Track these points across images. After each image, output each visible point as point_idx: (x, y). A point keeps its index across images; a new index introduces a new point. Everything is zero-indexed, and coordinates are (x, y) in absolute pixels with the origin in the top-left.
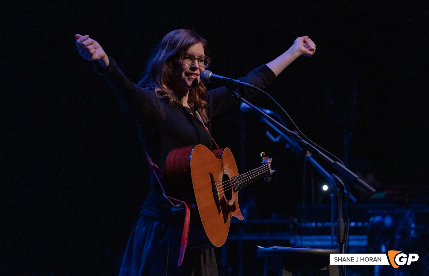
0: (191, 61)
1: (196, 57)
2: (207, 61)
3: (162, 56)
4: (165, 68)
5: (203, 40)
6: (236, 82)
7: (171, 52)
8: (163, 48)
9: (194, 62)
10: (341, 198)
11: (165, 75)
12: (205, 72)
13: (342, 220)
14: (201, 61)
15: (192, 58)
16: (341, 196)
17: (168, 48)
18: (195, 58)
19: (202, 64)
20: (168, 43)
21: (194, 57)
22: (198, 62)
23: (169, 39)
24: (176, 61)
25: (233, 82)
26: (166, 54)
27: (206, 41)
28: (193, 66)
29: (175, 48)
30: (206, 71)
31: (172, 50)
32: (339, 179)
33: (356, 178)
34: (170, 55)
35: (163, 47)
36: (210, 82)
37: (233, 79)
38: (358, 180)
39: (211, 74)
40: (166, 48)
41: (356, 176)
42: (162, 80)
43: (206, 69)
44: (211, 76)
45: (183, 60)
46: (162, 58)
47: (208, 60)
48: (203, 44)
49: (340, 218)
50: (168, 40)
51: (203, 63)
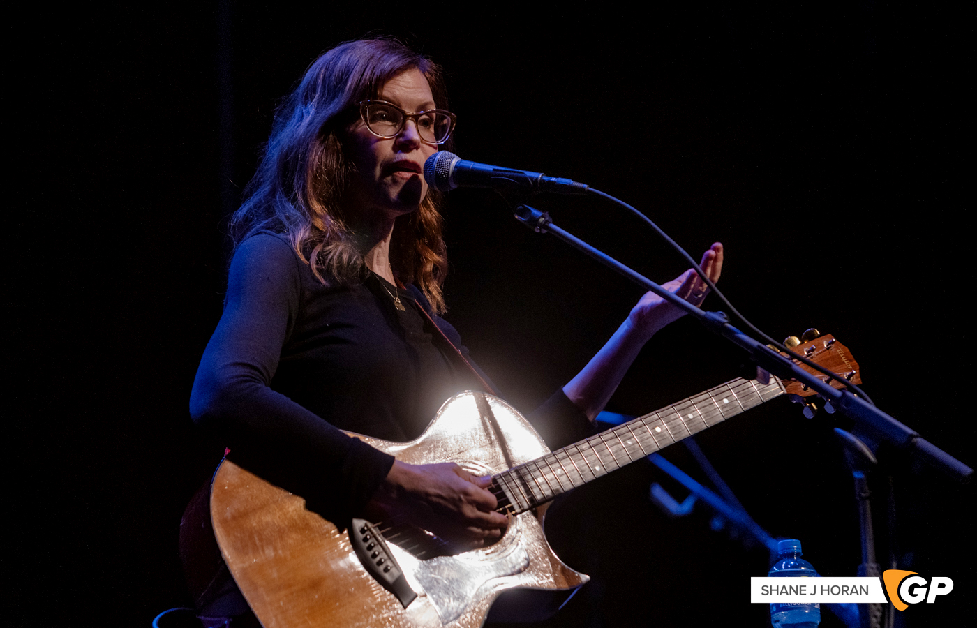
0: (395, 126)
1: (410, 112)
2: (445, 127)
3: (307, 120)
4: (317, 156)
5: (427, 63)
6: (532, 178)
7: (332, 106)
8: (307, 99)
9: (404, 127)
10: (868, 502)
11: (320, 175)
12: (439, 156)
13: (872, 568)
14: (426, 123)
15: (395, 114)
16: (867, 495)
17: (323, 96)
18: (406, 117)
19: (428, 135)
20: (320, 81)
21: (403, 113)
22: (417, 126)
23: (323, 71)
24: (351, 129)
25: (526, 179)
26: (317, 113)
27: (434, 66)
28: (401, 139)
29: (343, 92)
30: (442, 152)
31: (333, 99)
32: (859, 443)
33: (912, 436)
34: (330, 112)
35: (307, 94)
36: (454, 186)
37: (523, 170)
38: (916, 442)
39: (455, 161)
40: (317, 95)
41: (910, 431)
42: (310, 190)
43: (440, 148)
44: (456, 167)
45: (371, 125)
46: (308, 127)
47: (445, 121)
48: (427, 74)
49: (867, 562)
50: (318, 75)
51: (432, 130)
